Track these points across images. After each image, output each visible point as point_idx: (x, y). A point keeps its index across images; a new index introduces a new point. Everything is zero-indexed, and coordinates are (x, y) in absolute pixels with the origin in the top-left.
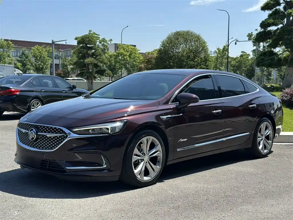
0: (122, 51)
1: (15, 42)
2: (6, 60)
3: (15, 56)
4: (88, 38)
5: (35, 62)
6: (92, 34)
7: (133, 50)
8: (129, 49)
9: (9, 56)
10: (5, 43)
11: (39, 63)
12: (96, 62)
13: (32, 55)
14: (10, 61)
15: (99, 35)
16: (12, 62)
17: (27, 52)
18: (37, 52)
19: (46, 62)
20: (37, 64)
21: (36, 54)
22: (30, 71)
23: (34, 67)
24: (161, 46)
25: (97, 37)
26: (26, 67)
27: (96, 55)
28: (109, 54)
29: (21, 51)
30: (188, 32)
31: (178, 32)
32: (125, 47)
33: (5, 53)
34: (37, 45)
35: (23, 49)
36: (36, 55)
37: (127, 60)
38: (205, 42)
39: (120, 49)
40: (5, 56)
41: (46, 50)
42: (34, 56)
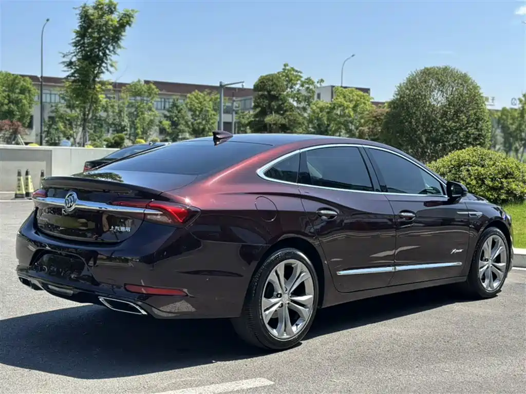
0: (341, 100)
1: (161, 85)
2: (146, 115)
3: (161, 109)
4: (272, 80)
5: (193, 118)
6: (288, 70)
7: (361, 98)
8: (353, 96)
9: (150, 109)
10: (145, 88)
11: (199, 121)
12: (283, 122)
13: (187, 106)
14: (152, 118)
15: (301, 73)
16: (154, 119)
17: (180, 102)
18: (196, 102)
19: (209, 119)
20: (195, 122)
21: (194, 106)
22: (185, 134)
23: (190, 128)
24: (396, 94)
25: (297, 76)
26: (179, 127)
27: (285, 109)
28: (318, 106)
29: (171, 100)
30: (445, 69)
31: (428, 69)
32: (347, 93)
33: (145, 104)
34: (197, 91)
35: (174, 97)
36: (194, 108)
37: (350, 116)
38: (478, 87)
39: (338, 96)
40: (143, 110)
41: (212, 98)
42: (190, 110)
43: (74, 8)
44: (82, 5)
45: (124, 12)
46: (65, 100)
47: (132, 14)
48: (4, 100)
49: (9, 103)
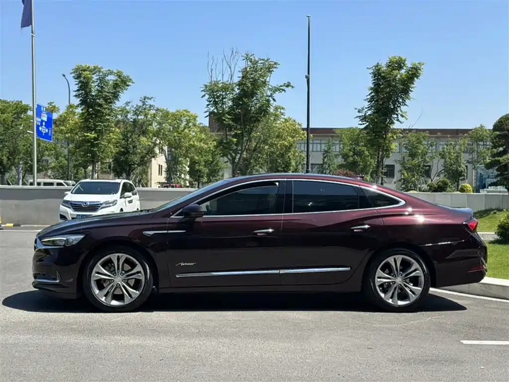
43: (368, 68)
44: (375, 64)
45: (411, 66)
46: (408, 150)
47: (419, 66)
48: (349, 152)
49: (354, 155)
